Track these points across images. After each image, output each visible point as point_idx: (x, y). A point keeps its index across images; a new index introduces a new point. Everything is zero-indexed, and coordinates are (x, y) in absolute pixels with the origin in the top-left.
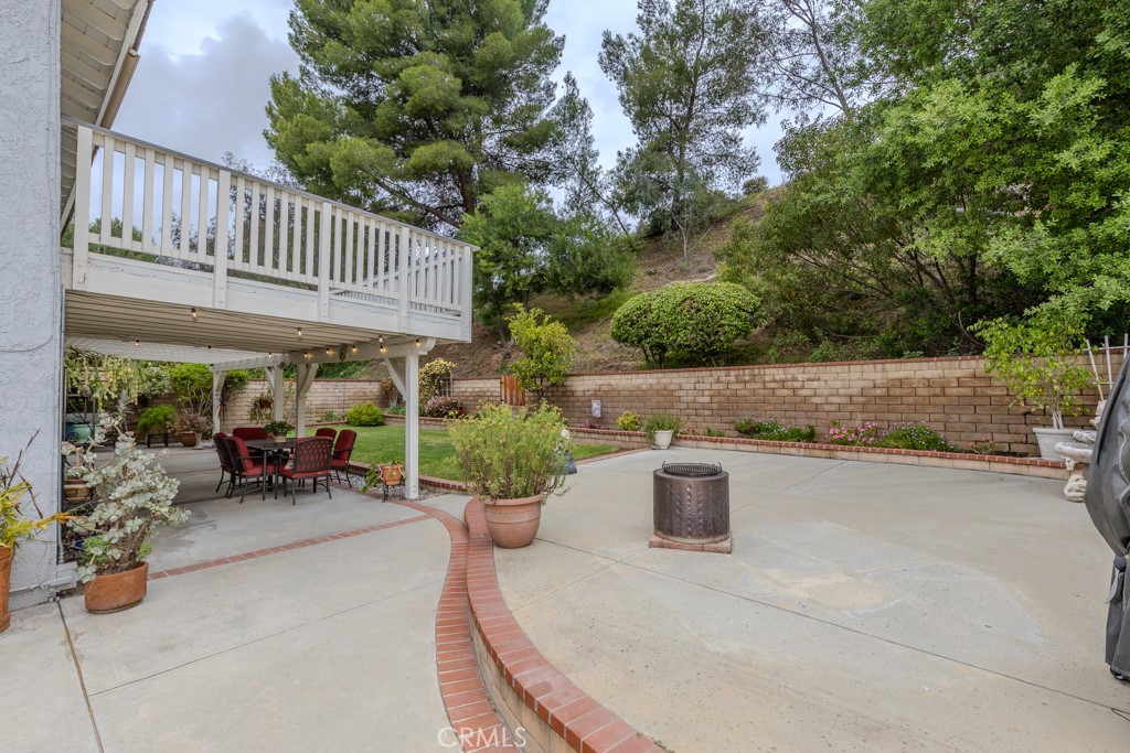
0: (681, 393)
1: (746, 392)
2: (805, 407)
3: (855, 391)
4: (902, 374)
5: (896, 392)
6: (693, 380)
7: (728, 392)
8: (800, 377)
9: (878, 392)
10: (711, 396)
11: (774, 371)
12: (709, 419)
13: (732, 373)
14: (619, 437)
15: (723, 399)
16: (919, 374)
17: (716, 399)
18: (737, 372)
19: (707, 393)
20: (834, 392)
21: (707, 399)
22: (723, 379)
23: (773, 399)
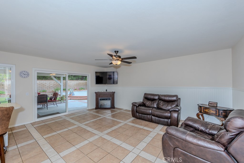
4: (80, 82)
6: (49, 82)
9: (78, 84)
20: (73, 84)
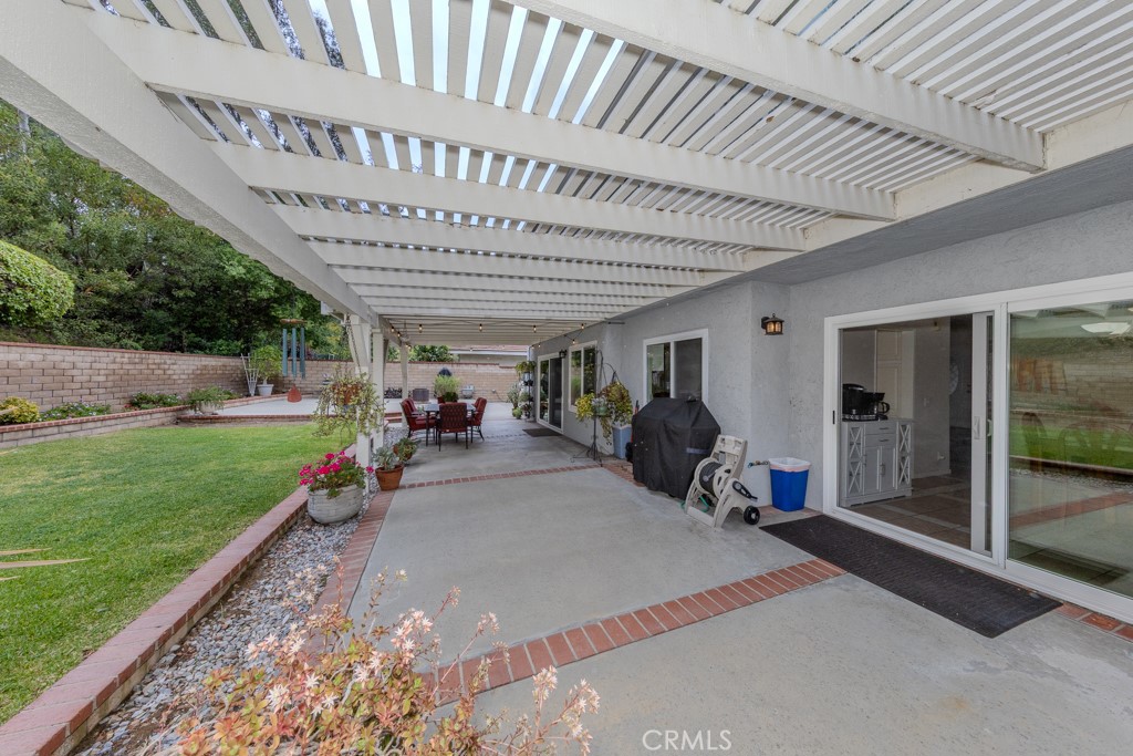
0: (75, 372)
1: (135, 372)
2: (169, 382)
3: (190, 372)
5: (204, 372)
7: (121, 372)
8: (168, 362)
10: (107, 375)
11: (155, 356)
13: (126, 355)
14: (140, 418)
15: (117, 377)
17: (111, 378)
18: (130, 355)
19: (102, 372)
21: (102, 378)
22: (118, 360)
23: (153, 377)
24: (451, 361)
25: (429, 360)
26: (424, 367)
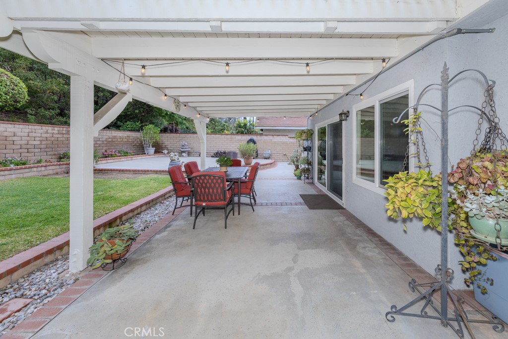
0: (15, 138)
1: (63, 139)
3: (104, 139)
4: (115, 135)
7: (53, 139)
9: (110, 140)
10: (41, 141)
12: (39, 154)
13: (56, 129)
15: (49, 142)
16: (119, 135)
17: (44, 142)
18: (58, 129)
19: (37, 139)
20: (98, 139)
21: (37, 143)
22: (50, 131)
24: (256, 134)
25: (242, 133)
26: (239, 137)
